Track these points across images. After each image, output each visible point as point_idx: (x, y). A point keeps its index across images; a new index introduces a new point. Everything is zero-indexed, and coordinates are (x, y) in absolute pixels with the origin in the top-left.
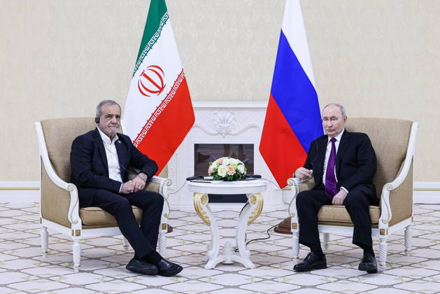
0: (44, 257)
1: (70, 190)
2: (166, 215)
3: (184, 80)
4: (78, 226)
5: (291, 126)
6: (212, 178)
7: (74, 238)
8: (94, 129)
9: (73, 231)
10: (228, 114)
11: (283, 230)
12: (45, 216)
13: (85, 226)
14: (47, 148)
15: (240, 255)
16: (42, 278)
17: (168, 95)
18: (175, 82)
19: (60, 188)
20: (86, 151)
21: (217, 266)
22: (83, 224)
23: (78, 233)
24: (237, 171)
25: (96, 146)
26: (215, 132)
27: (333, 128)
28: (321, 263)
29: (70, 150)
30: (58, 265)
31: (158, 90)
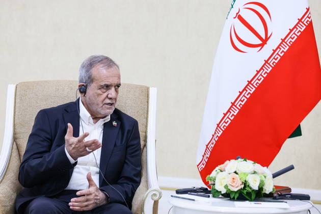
31: (260, 42)
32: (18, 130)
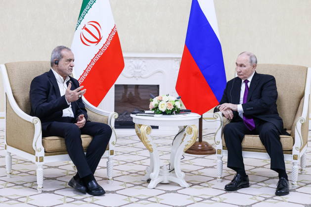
0: (8, 177)
1: (35, 122)
2: (113, 143)
3: (116, 33)
4: (42, 153)
5: (202, 70)
6: (153, 112)
7: (38, 163)
8: (48, 71)
9: (37, 157)
10: (140, 62)
11: (191, 151)
12: (9, 143)
13: (47, 153)
14: (11, 86)
15: (176, 176)
16: (11, 199)
17: (104, 45)
18: (110, 35)
19: (23, 120)
20: (43, 90)
21: (157, 186)
22: (45, 152)
23: (41, 160)
24: (175, 106)
25: (52, 85)
26: (130, 75)
27: (241, 73)
28: (245, 183)
29: (29, 89)
30: (22, 185)
31: (97, 41)
32: (14, 89)
